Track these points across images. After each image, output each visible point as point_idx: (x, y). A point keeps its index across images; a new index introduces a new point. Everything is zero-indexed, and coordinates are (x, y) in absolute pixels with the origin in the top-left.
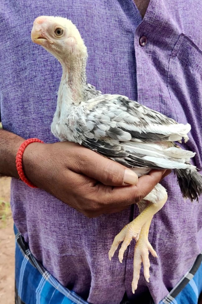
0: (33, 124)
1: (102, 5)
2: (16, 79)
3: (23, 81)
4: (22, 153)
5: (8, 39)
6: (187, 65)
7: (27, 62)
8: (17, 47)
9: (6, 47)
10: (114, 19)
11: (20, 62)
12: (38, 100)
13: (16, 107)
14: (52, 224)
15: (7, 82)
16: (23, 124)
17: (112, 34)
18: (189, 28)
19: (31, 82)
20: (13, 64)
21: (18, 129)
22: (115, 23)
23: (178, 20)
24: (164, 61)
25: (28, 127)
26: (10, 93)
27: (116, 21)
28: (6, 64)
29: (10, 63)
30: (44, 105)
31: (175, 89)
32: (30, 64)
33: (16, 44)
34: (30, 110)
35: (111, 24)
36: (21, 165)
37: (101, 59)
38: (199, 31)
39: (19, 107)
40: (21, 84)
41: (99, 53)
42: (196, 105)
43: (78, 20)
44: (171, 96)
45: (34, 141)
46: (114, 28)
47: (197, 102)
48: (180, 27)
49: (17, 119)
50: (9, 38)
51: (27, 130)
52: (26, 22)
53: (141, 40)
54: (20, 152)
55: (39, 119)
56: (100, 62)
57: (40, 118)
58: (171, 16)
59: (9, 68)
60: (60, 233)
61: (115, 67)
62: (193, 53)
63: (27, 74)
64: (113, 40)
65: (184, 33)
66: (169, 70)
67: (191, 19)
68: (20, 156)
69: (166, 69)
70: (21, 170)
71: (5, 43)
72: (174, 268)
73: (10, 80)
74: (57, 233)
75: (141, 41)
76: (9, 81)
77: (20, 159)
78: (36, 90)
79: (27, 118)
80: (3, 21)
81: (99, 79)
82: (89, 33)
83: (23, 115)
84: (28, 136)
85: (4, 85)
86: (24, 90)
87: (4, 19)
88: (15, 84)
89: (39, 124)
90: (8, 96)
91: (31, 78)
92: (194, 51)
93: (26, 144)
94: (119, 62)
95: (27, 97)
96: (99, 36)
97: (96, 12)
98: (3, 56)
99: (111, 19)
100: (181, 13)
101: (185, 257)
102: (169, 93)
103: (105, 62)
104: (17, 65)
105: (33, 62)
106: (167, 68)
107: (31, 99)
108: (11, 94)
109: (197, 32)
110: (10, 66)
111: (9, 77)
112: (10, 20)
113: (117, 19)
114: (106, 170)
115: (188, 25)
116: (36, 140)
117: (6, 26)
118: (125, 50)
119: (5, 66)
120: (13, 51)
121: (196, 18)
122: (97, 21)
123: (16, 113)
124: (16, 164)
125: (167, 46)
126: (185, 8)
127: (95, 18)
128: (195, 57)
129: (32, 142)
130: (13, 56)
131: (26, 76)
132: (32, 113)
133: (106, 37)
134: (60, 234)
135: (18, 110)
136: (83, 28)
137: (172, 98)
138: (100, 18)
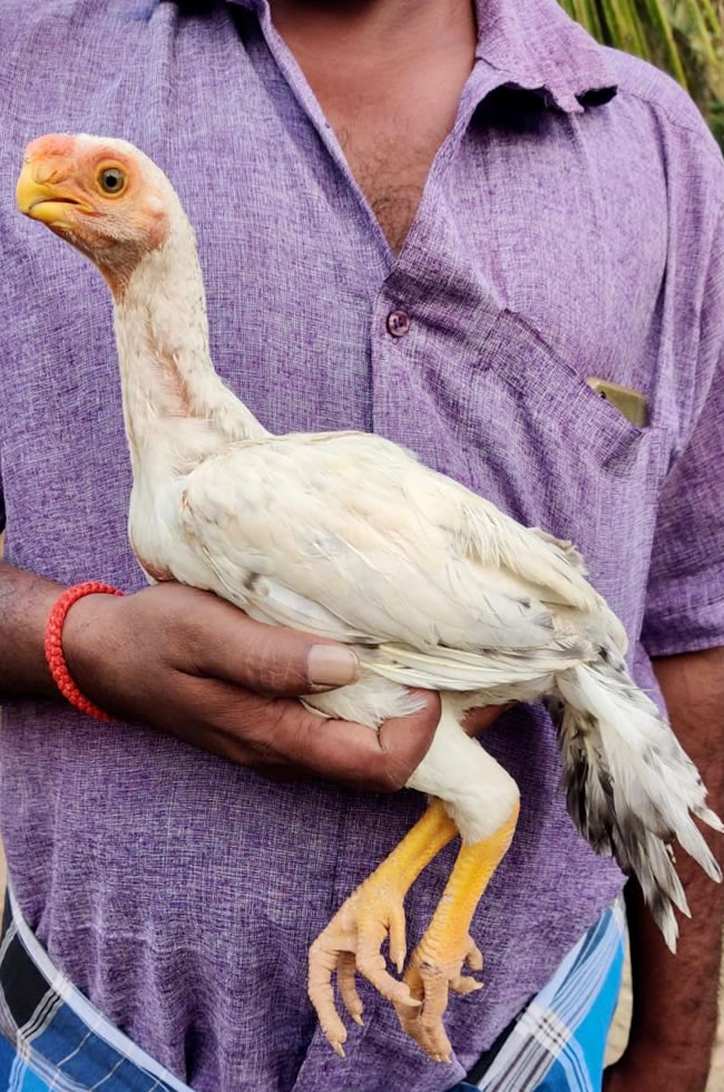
0: (87, 543)
1: (294, 222)
2: (46, 416)
3: (68, 423)
4: (58, 631)
5: (33, 307)
6: (521, 396)
7: (81, 369)
8: (57, 329)
9: (25, 330)
10: (324, 260)
11: (61, 371)
12: (105, 472)
13: (40, 493)
14: (111, 837)
15: (19, 424)
16: (56, 543)
17: (314, 297)
18: (529, 298)
19: (87, 425)
20: (41, 373)
21: (38, 559)
22: (327, 270)
23: (498, 276)
24: (457, 381)
25: (73, 553)
26: (25, 454)
27: (327, 265)
28: (20, 375)
29: (32, 372)
30: (119, 486)
31: (488, 459)
32: (87, 374)
33: (53, 323)
34: (81, 504)
35: (314, 273)
36: (61, 664)
37: (283, 361)
38: (560, 307)
39: (49, 493)
40: (62, 431)
41: (278, 345)
42: (550, 508)
43: (224, 256)
44: (475, 477)
45: (85, 590)
46: (322, 283)
47: (551, 501)
48: (504, 293)
49: (39, 529)
50: (37, 306)
51: (67, 561)
52: (85, 266)
53: (392, 318)
54: (53, 628)
55: (105, 526)
56: (278, 368)
57: (110, 522)
58: (476, 265)
59: (29, 384)
60: (129, 866)
61: (318, 386)
62: (537, 363)
63: (78, 403)
64: (316, 315)
65: (512, 308)
66: (471, 404)
67: (534, 275)
68: (53, 639)
69: (461, 401)
70: (66, 677)
71: (24, 319)
72: (476, 1019)
73: (28, 418)
74: (122, 867)
75: (391, 324)
76: (24, 422)
77: (56, 646)
78: (100, 444)
79: (71, 525)
80: (24, 260)
81: (275, 415)
82: (251, 291)
83: (58, 518)
84: (66, 579)
85: (10, 434)
86: (67, 445)
87: (26, 256)
88: (44, 431)
89: (106, 541)
90: (16, 465)
91: (90, 414)
92: (542, 358)
93: (66, 604)
94: (330, 375)
95: (75, 467)
96: (281, 298)
97: (274, 239)
98: (15, 353)
99: (316, 260)
100: (506, 257)
101: (514, 986)
102: (470, 469)
103: (291, 370)
104: (55, 377)
105: (95, 368)
106: (464, 399)
107: (87, 473)
108: (28, 457)
109: (552, 311)
110: (31, 381)
111: (27, 409)
112: (40, 258)
113: (331, 262)
114: (249, 660)
115: (525, 290)
116: (90, 585)
117: (30, 274)
118: (350, 344)
119: (18, 381)
120: (46, 342)
121: (551, 273)
122: (276, 261)
123: (36, 511)
124: (48, 663)
125: (465, 341)
126: (520, 247)
127: (274, 252)
128: (544, 373)
129: (83, 595)
130: (43, 355)
131: (77, 407)
132: (88, 510)
133: (299, 304)
134: (129, 870)
135: (43, 503)
136: (238, 276)
137: (476, 482)
138: (287, 254)
